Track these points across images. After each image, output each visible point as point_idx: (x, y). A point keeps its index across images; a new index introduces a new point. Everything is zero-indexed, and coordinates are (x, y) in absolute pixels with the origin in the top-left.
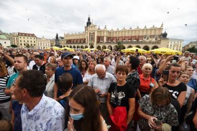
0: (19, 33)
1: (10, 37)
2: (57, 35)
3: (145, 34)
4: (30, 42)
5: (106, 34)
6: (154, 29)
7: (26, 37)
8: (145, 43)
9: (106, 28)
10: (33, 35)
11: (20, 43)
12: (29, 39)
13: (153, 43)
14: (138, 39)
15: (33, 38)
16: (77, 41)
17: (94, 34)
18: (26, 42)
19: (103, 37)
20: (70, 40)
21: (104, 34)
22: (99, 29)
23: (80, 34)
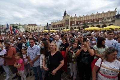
0: (28, 24)
1: (24, 26)
2: (47, 24)
3: (103, 17)
4: (34, 28)
5: (76, 19)
6: (110, 12)
7: (32, 26)
8: (103, 22)
9: (75, 16)
10: (35, 25)
11: (29, 29)
12: (34, 27)
13: (109, 22)
14: (98, 20)
15: (35, 26)
16: (58, 26)
17: (68, 20)
18: (32, 28)
19: (74, 22)
20: (55, 26)
21: (74, 20)
22: (71, 17)
23: (60, 21)
